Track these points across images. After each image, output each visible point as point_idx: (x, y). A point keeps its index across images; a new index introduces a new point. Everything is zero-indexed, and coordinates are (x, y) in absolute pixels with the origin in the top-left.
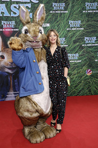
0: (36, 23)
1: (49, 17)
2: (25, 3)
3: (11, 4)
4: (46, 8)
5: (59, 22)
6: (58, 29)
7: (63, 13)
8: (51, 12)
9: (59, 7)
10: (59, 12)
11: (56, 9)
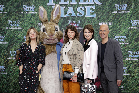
1: (111, 17)
2: (90, 5)
3: (78, 6)
4: (109, 9)
5: (121, 22)
6: (119, 28)
7: (125, 13)
8: (113, 12)
9: (121, 8)
10: (121, 12)
11: (118, 10)
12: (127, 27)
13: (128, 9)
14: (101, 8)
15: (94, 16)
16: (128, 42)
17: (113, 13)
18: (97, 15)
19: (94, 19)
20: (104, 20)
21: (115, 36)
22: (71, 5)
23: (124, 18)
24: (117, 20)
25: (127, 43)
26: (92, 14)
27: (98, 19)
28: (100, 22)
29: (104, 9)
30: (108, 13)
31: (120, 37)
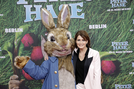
0: (62, 27)
1: (106, 17)
2: (76, 2)
3: (59, 4)
4: (102, 6)
5: (119, 22)
6: (117, 31)
7: (125, 10)
8: (108, 10)
9: (119, 4)
10: (119, 10)
11: (115, 6)
12: (128, 30)
13: (128, 6)
14: (91, 6)
15: (82, 16)
16: (131, 50)
17: (108, 12)
18: (86, 15)
19: (82, 20)
20: (96, 21)
21: (113, 43)
22: (51, 2)
23: (123, 17)
24: (113, 21)
25: (130, 52)
26: (79, 14)
27: (88, 21)
28: (91, 24)
29: (95, 6)
30: (100, 12)
31: (120, 43)
